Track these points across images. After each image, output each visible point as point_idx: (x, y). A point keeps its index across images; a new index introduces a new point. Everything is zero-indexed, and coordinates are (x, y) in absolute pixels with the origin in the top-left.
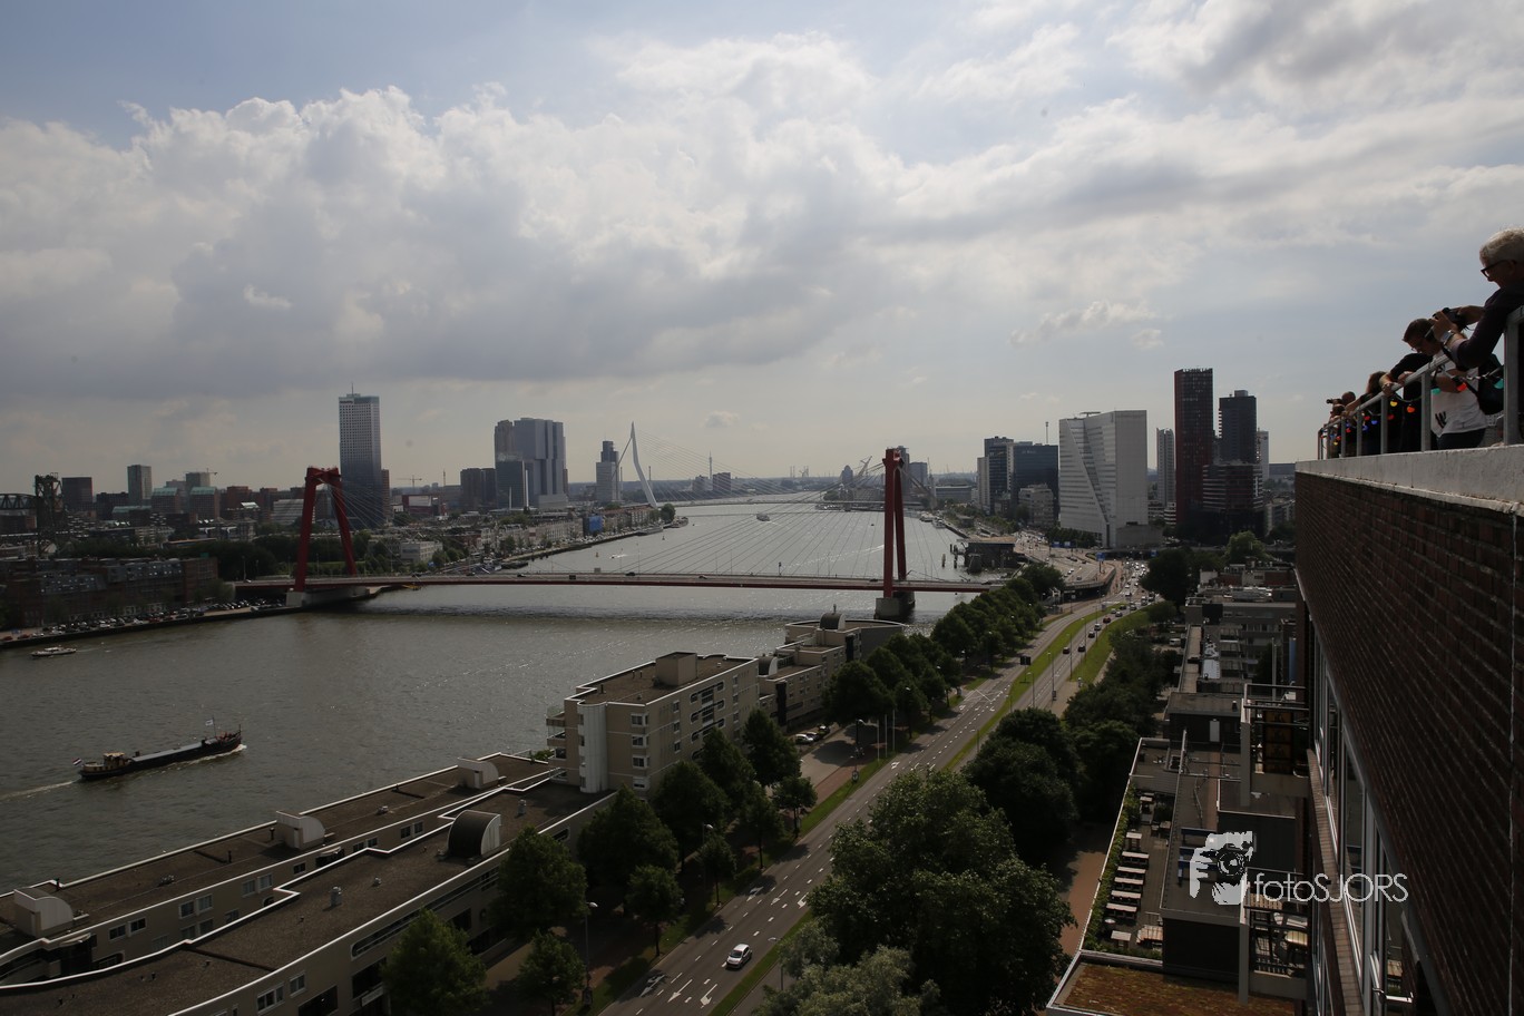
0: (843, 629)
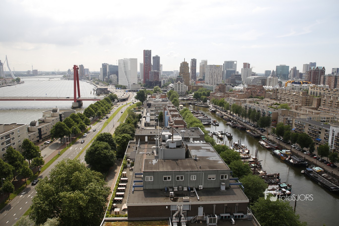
0: (59, 112)
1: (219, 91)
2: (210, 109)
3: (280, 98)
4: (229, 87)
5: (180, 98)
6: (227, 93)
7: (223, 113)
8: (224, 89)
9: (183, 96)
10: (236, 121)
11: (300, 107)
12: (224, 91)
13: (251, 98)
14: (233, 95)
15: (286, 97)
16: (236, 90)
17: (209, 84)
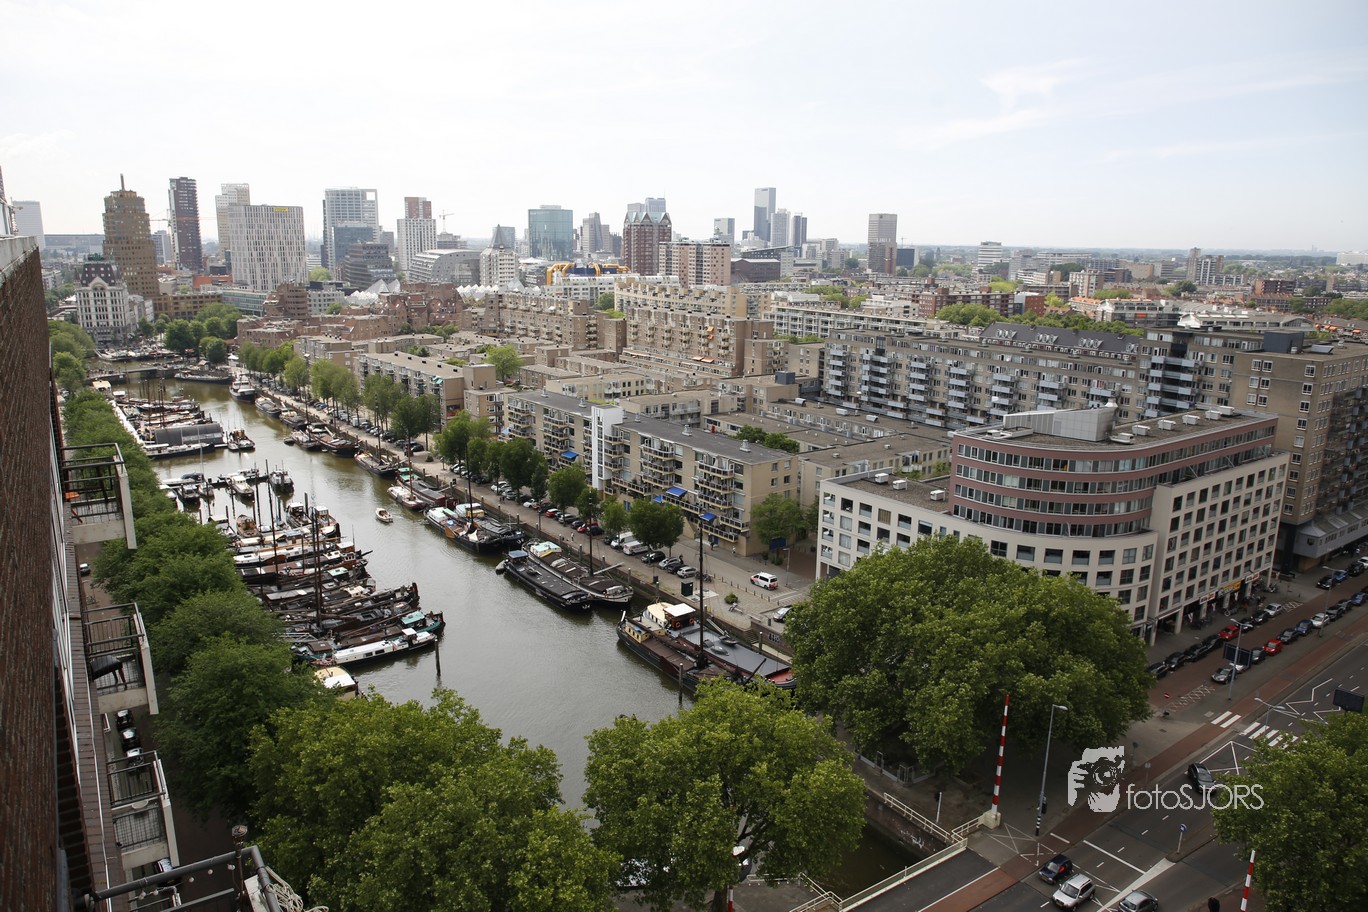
1: (281, 315)
2: (234, 387)
3: (512, 328)
4: (331, 297)
5: (109, 355)
6: (315, 321)
7: (284, 398)
8: (300, 306)
9: (124, 344)
10: (322, 427)
11: (565, 353)
12: (301, 312)
13: (407, 333)
14: (335, 326)
15: (527, 323)
16: (354, 308)
17: (250, 288)
